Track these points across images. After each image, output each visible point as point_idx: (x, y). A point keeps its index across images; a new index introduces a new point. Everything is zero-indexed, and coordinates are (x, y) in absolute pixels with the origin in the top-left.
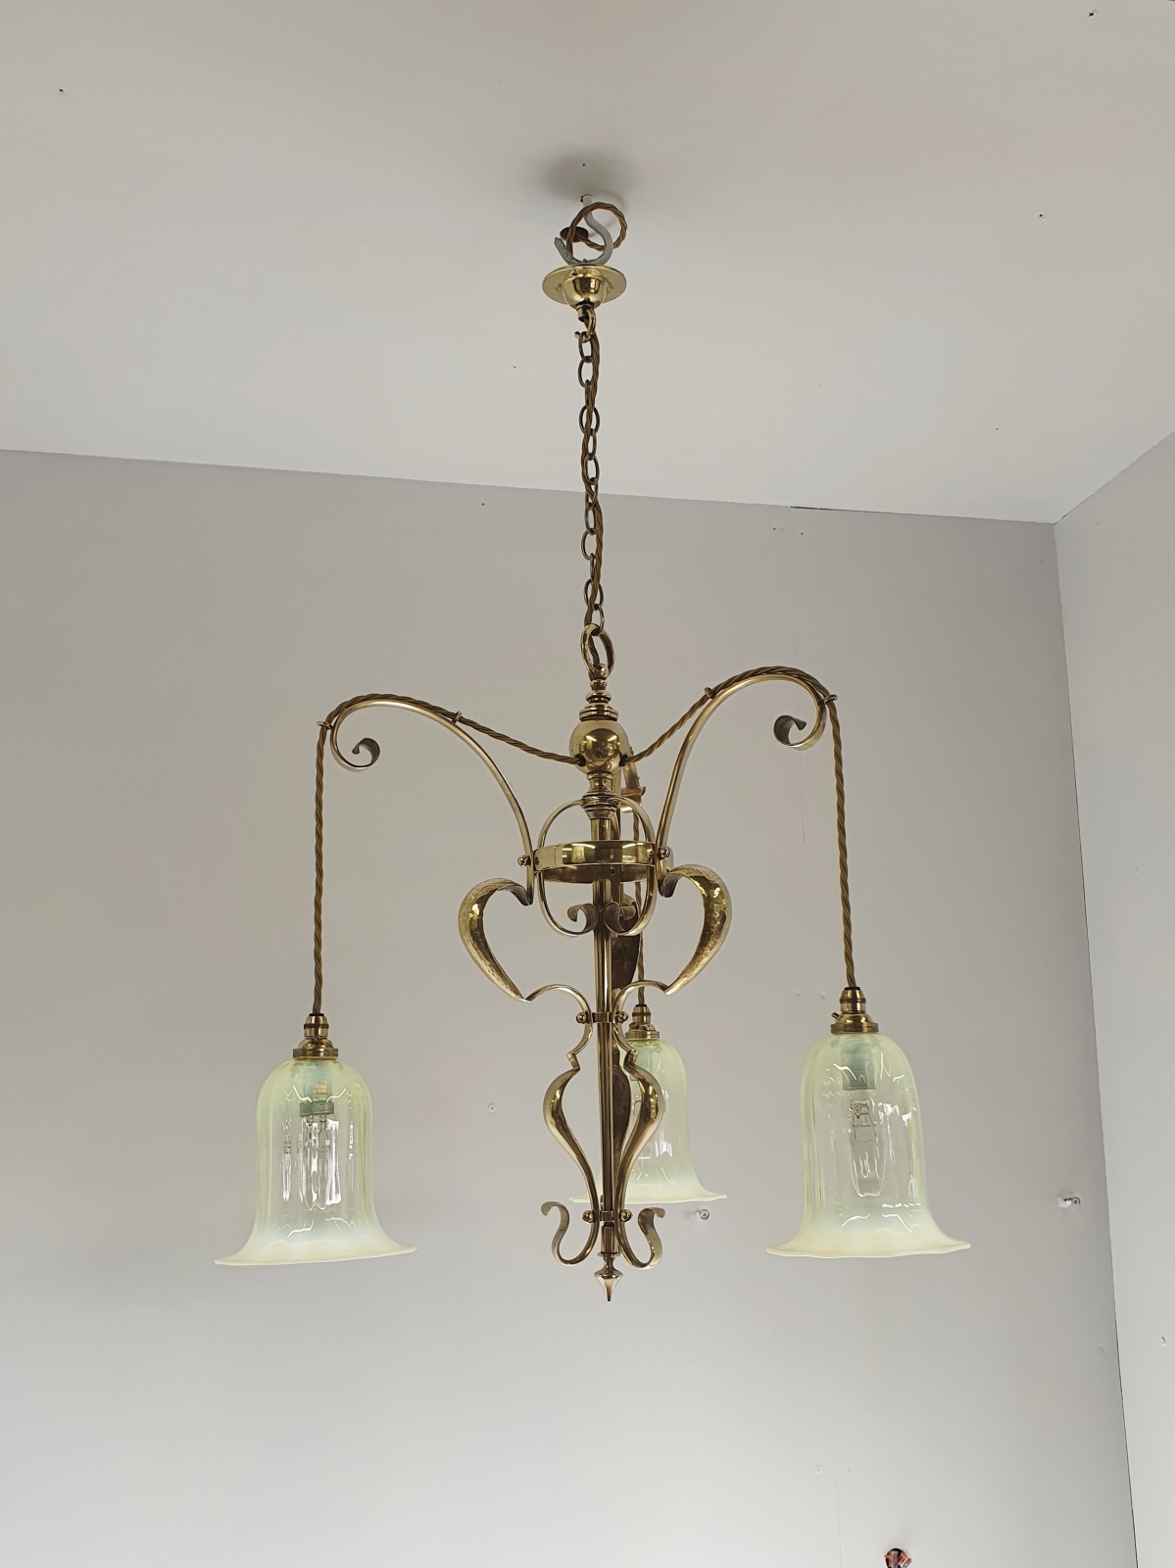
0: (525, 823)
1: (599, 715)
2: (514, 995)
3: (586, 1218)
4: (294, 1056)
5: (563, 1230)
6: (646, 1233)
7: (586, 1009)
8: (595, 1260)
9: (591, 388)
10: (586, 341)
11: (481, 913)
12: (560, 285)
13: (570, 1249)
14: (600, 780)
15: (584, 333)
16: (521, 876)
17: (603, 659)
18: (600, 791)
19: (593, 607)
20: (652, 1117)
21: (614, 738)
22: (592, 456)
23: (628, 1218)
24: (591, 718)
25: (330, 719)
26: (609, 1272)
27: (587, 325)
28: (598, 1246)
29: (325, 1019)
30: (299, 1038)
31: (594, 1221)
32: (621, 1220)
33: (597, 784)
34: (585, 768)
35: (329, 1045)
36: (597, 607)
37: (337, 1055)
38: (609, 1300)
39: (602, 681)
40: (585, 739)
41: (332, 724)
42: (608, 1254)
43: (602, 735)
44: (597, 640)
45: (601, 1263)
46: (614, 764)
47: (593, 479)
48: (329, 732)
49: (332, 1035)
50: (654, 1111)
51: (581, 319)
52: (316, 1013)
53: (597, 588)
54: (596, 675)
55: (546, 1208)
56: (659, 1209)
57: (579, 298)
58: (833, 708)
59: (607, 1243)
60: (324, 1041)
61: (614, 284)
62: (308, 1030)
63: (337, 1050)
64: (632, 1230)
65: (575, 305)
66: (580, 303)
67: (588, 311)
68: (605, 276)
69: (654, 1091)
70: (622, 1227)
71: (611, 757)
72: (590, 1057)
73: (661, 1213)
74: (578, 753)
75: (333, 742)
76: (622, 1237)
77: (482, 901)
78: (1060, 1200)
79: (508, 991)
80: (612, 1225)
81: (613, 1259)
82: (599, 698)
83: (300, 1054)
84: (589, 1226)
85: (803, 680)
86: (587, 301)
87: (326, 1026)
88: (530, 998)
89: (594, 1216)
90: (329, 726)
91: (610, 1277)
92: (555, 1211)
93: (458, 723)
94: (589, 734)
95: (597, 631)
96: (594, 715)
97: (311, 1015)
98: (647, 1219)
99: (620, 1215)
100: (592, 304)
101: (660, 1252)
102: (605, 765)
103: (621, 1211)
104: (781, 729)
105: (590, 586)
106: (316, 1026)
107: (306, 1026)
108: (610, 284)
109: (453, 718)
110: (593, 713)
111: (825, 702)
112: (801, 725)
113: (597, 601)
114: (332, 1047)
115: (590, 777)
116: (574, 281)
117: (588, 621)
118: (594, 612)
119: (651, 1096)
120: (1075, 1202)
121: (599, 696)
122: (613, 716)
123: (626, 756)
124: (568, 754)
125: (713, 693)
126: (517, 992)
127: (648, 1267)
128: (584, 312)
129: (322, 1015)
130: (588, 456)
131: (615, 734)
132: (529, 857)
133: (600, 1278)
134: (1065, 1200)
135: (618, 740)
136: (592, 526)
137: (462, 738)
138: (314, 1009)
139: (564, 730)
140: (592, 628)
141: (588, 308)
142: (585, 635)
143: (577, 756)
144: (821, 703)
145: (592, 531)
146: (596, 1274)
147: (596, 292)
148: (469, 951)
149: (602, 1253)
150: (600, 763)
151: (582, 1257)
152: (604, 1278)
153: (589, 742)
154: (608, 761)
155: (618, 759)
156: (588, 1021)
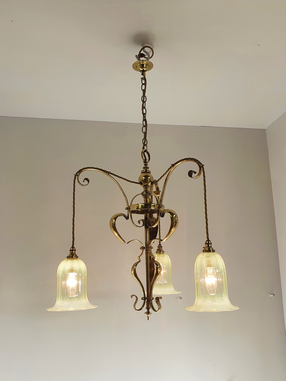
0: (127, 199)
1: (146, 172)
2: (123, 242)
3: (142, 299)
4: (67, 258)
5: (136, 302)
6: (157, 303)
7: (142, 246)
8: (145, 310)
9: (144, 91)
10: (143, 80)
11: (115, 222)
12: (137, 66)
13: (138, 306)
15: (143, 78)
16: (126, 212)
17: (147, 158)
18: (146, 191)
19: (145, 145)
20: (159, 273)
21: (150, 177)
22: (144, 108)
23: (153, 299)
24: (144, 172)
25: (77, 173)
26: (148, 313)
27: (143, 76)
28: (145, 306)
29: (75, 249)
30: (68, 253)
32: (151, 300)
33: (145, 189)
34: (143, 185)
35: (76, 255)
36: (146, 145)
37: (78, 258)
38: (148, 320)
39: (147, 163)
40: (142, 178)
41: (78, 175)
42: (148, 308)
43: (146, 177)
44: (146, 153)
45: (146, 310)
46: (150, 184)
47: (145, 113)
48: (77, 177)
49: (77, 253)
51: (142, 74)
52: (73, 247)
53: (146, 140)
54: (145, 162)
55: (132, 296)
56: (160, 297)
57: (141, 69)
58: (203, 168)
59: (148, 305)
60: (74, 254)
61: (150, 66)
62: (71, 251)
63: (78, 256)
64: (154, 302)
65: (140, 71)
66: (142, 70)
67: (144, 72)
68: (148, 63)
69: (159, 267)
71: (149, 182)
72: (143, 258)
74: (140, 181)
75: (78, 179)
76: (151, 304)
77: (115, 219)
78: (270, 295)
79: (122, 241)
80: (149, 301)
81: (149, 309)
82: (146, 168)
83: (68, 257)
84: (143, 301)
85: (196, 161)
86: (143, 70)
87: (75, 250)
88: (128, 243)
89: (144, 298)
90: (77, 175)
91: (148, 314)
92: (134, 297)
93: (110, 174)
94: (144, 177)
95: (146, 151)
96: (145, 172)
97: (71, 248)
98: (158, 299)
99: (151, 298)
100: (145, 70)
101: (161, 308)
102: (147, 184)
104: (190, 174)
105: (144, 140)
106: (73, 250)
107: (70, 250)
108: (149, 65)
109: (108, 173)
110: (144, 171)
111: (201, 167)
112: (195, 173)
114: (77, 256)
115: (144, 187)
116: (140, 65)
117: (143, 148)
118: (145, 146)
119: (158, 268)
120: (274, 295)
121: (146, 167)
122: (149, 172)
123: (152, 182)
124: (138, 182)
125: (173, 165)
126: (124, 241)
127: (158, 312)
128: (143, 73)
129: (74, 248)
130: (143, 107)
131: (149, 176)
132: (128, 208)
133: (146, 314)
134: (271, 295)
135: (150, 178)
136: (144, 125)
137: (111, 178)
138: (72, 246)
139: (137, 175)
140: (144, 150)
141: (144, 71)
142: (142, 152)
143: (140, 182)
144: (200, 167)
145: (144, 126)
146: (145, 313)
147: (145, 68)
148: (112, 231)
149: (146, 308)
150: (146, 184)
151: (141, 309)
152: (147, 314)
153: (143, 179)
154: (148, 183)
155: (151, 183)
156: (143, 249)
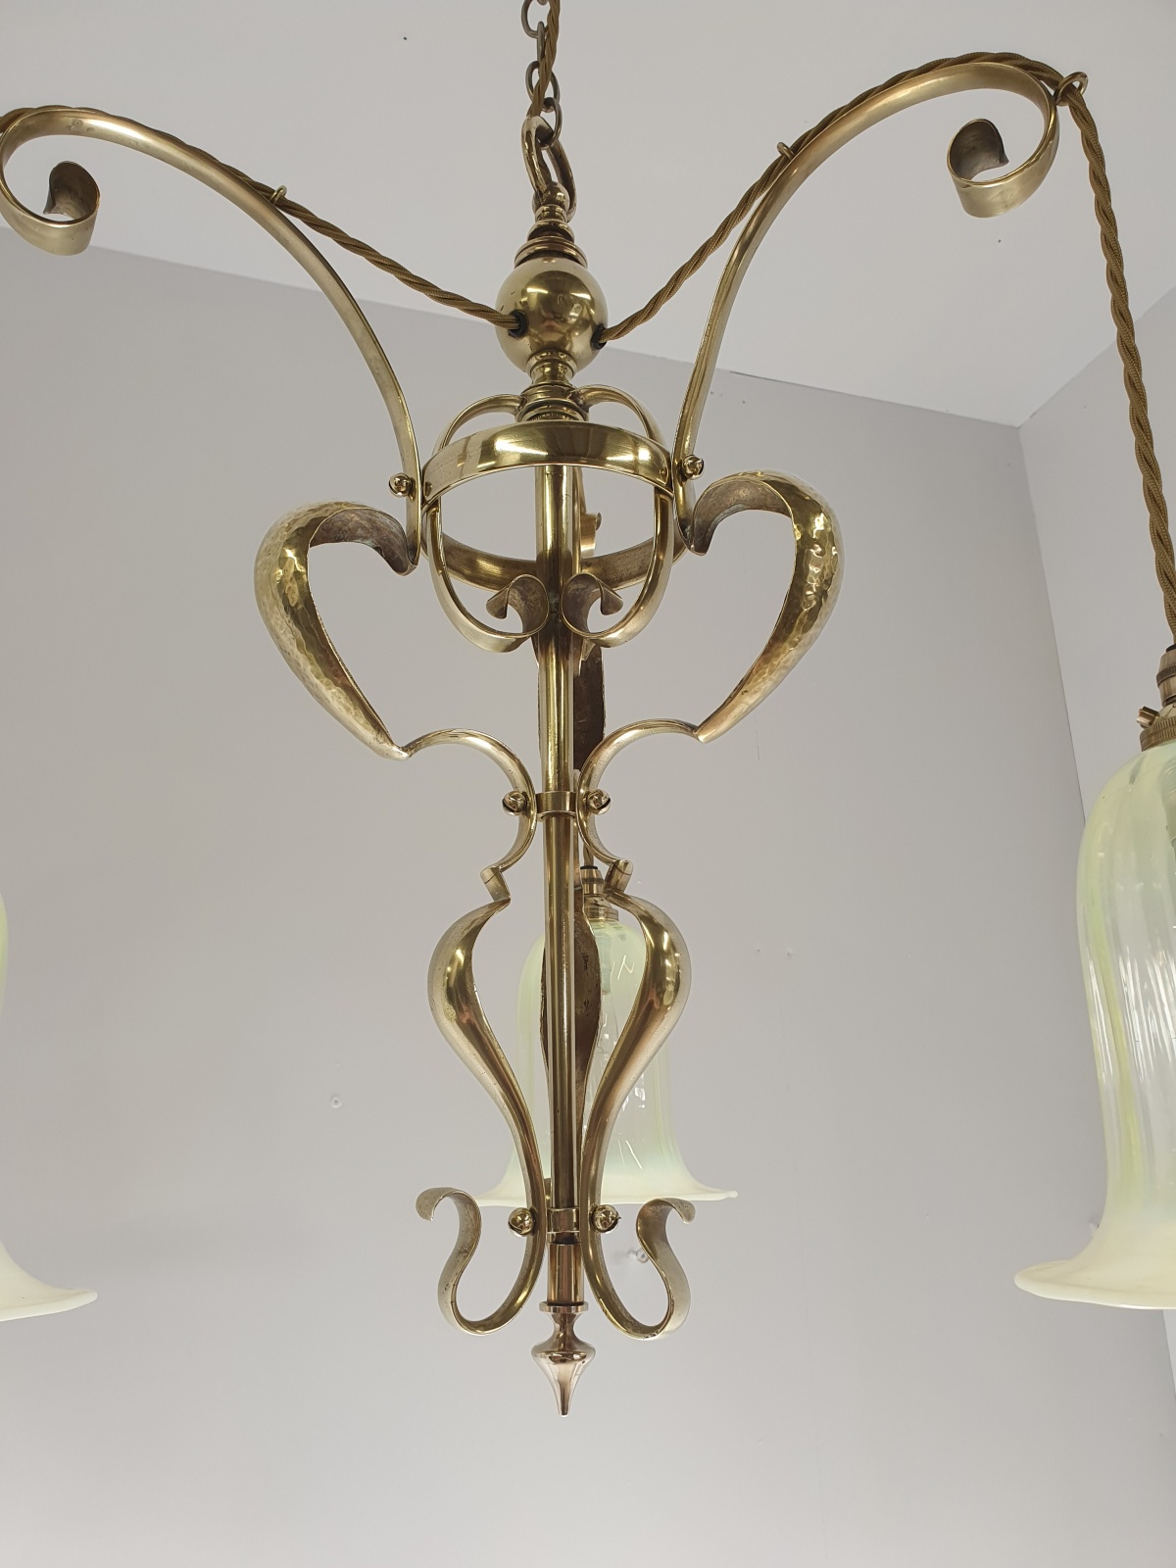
1: (553, 253)
3: (515, 1225)
5: (465, 1250)
6: (653, 1255)
7: (522, 788)
8: (536, 1322)
13: (483, 1291)
14: (554, 363)
16: (399, 511)
17: (559, 184)
18: (555, 381)
19: (543, 102)
20: (666, 1002)
21: (586, 296)
23: (611, 1223)
24: (537, 255)
26: (566, 1347)
28: (542, 1288)
31: (533, 1232)
32: (594, 1227)
33: (547, 370)
34: (526, 341)
36: (550, 104)
38: (564, 1412)
39: (559, 208)
40: (524, 293)
42: (564, 1306)
45: (549, 1327)
46: (579, 343)
50: (670, 988)
53: (548, 76)
54: (545, 197)
55: (427, 1202)
56: (682, 1202)
59: (563, 1281)
64: (619, 1250)
69: (672, 944)
70: (596, 1245)
71: (573, 328)
72: (530, 879)
73: (687, 1210)
74: (513, 309)
76: (595, 1269)
79: (363, 726)
80: (570, 1239)
81: (572, 1317)
82: (552, 232)
84: (522, 1243)
88: (408, 746)
89: (532, 1220)
91: (567, 1358)
92: (448, 1209)
95: (549, 140)
96: (544, 251)
98: (652, 1224)
99: (592, 1219)
101: (687, 1299)
102: (564, 342)
103: (594, 1210)
105: (537, 69)
110: (541, 247)
111: (1058, 92)
113: (549, 93)
115: (534, 361)
117: (533, 112)
118: (544, 108)
119: (666, 954)
121: (554, 230)
122: (580, 259)
123: (600, 327)
125: (795, 154)
127: (660, 1337)
131: (588, 292)
132: (413, 482)
133: (546, 1362)
135: (592, 303)
143: (513, 315)
144: (1048, 99)
145: (540, 1)
146: (538, 1350)
149: (550, 1303)
150: (555, 337)
151: (507, 1312)
152: (554, 1360)
153: (535, 297)
154: (570, 331)
155: (588, 333)
156: (525, 810)
